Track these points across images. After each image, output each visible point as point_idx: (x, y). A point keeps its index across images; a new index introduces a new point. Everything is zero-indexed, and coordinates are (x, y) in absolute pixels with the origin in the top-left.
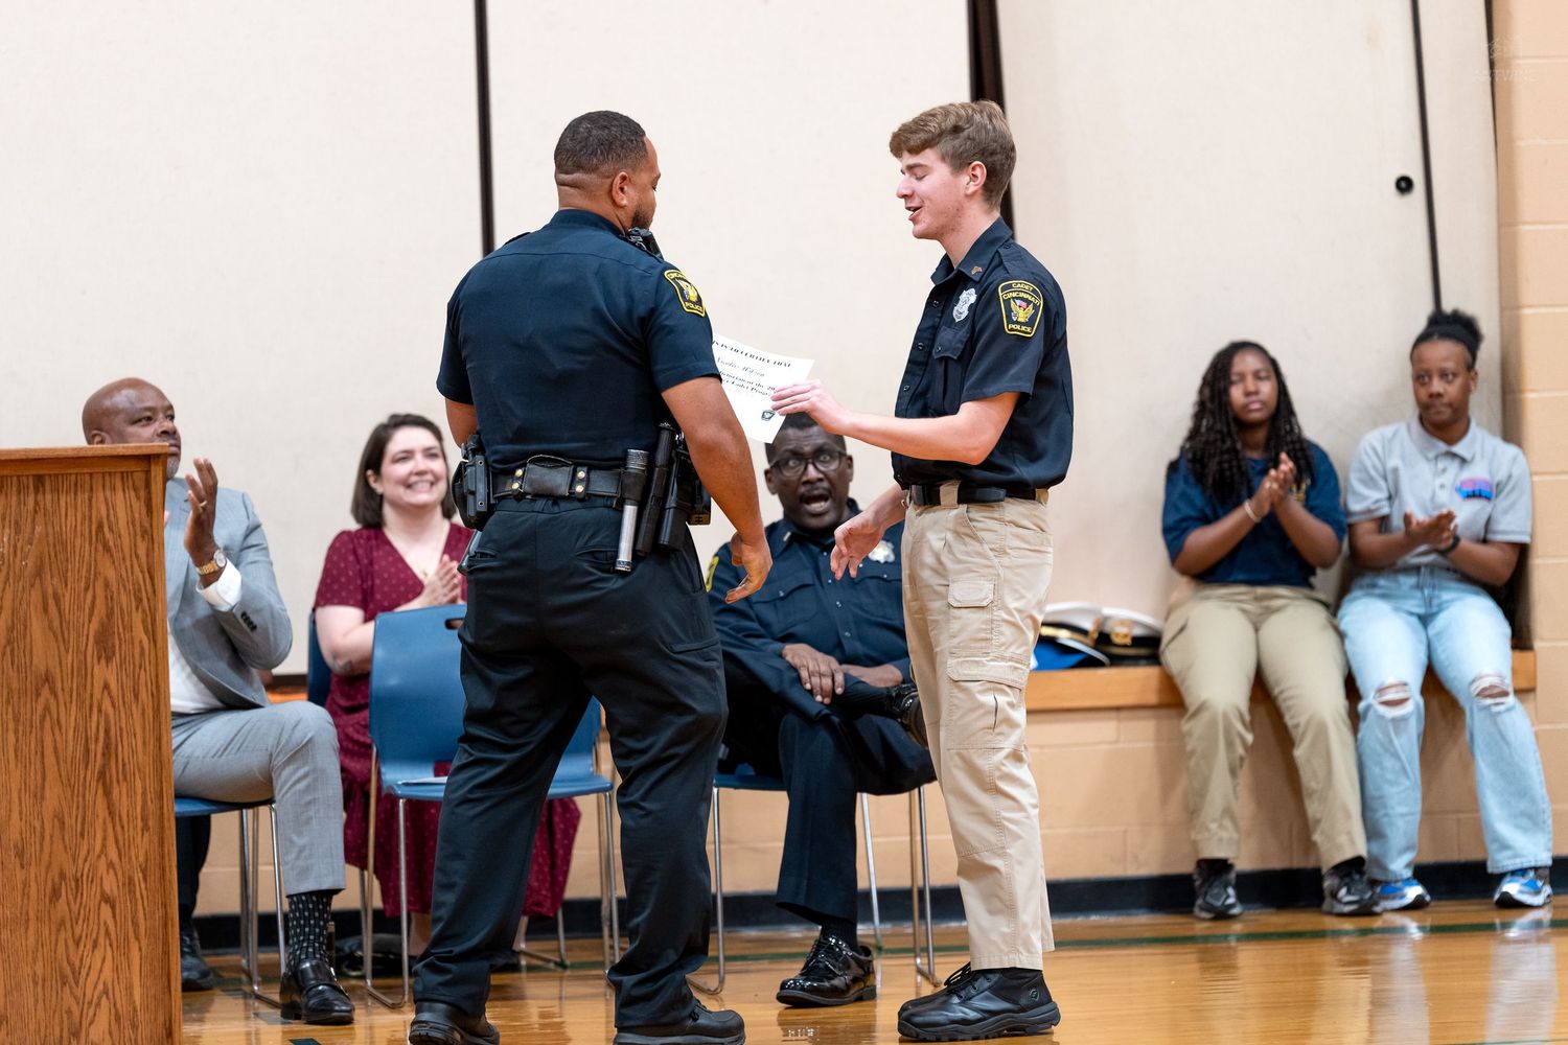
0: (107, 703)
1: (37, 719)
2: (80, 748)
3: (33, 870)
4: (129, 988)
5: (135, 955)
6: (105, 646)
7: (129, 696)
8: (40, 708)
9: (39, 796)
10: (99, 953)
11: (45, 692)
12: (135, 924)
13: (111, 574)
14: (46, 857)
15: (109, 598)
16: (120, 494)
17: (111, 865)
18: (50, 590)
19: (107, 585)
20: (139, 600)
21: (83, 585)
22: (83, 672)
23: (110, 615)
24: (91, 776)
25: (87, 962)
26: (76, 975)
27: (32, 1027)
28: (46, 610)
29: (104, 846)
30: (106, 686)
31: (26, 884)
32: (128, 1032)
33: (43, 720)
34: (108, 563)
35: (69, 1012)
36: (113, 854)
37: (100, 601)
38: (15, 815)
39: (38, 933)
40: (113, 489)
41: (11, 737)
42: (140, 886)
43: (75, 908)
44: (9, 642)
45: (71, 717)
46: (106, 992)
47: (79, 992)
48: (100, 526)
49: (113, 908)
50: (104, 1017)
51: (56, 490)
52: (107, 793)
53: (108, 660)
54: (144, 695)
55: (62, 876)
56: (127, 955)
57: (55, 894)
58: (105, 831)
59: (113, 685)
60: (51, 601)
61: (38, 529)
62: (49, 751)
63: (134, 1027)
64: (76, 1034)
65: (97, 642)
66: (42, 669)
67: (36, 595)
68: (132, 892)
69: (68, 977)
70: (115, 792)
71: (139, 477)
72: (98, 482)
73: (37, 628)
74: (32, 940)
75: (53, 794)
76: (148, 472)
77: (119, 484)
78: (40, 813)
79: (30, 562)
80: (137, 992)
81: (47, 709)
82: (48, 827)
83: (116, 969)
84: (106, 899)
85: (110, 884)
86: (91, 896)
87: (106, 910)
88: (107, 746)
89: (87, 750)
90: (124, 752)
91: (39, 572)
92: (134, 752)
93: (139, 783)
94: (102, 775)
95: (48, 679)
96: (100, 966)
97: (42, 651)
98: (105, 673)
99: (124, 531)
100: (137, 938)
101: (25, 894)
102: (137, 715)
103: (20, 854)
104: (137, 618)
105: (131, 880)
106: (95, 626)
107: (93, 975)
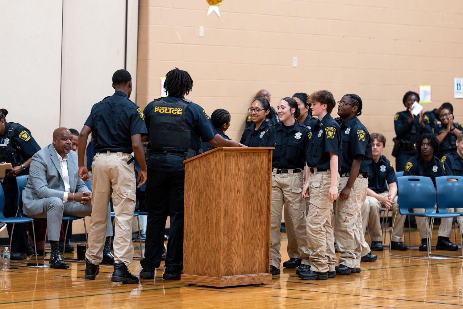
0: (261, 199)
1: (251, 202)
3: (249, 233)
4: (261, 257)
5: (262, 250)
7: (264, 198)
9: (251, 218)
11: (253, 197)
12: (263, 244)
13: (262, 173)
14: (251, 231)
15: (262, 178)
17: (260, 232)
18: (254, 176)
19: (262, 175)
21: (259, 175)
22: (258, 193)
23: (262, 181)
24: (258, 214)
25: (256, 252)
26: (254, 254)
27: (248, 265)
28: (253, 180)
29: (259, 228)
30: (261, 196)
31: (248, 236)
32: (261, 266)
33: (252, 203)
34: (262, 170)
35: (253, 262)
36: (260, 230)
37: (261, 179)
38: (247, 222)
39: (250, 246)
40: (263, 156)
41: (248, 206)
42: (263, 236)
43: (255, 241)
44: (248, 186)
45: (256, 202)
46: (258, 258)
47: (254, 258)
48: (261, 163)
49: (260, 241)
51: (256, 156)
52: (260, 218)
53: (261, 191)
55: (253, 234)
56: (261, 250)
57: (252, 238)
58: (259, 225)
59: (262, 196)
60: (254, 178)
61: (253, 163)
62: (253, 209)
64: (254, 267)
65: (260, 187)
66: (252, 192)
67: (252, 178)
68: (262, 238)
69: (253, 255)
70: (261, 217)
72: (261, 154)
73: (252, 183)
74: (248, 248)
78: (251, 222)
79: (252, 170)
82: (252, 224)
83: (260, 254)
84: (259, 239)
85: (260, 236)
86: (257, 238)
87: (259, 241)
88: (260, 208)
89: (258, 209)
90: (262, 209)
91: (253, 173)
92: (264, 209)
93: (264, 216)
94: (259, 214)
95: (253, 194)
97: (252, 189)
98: (261, 193)
99: (265, 165)
101: (248, 238)
103: (248, 230)
105: (262, 235)
106: (260, 183)
107: (257, 254)
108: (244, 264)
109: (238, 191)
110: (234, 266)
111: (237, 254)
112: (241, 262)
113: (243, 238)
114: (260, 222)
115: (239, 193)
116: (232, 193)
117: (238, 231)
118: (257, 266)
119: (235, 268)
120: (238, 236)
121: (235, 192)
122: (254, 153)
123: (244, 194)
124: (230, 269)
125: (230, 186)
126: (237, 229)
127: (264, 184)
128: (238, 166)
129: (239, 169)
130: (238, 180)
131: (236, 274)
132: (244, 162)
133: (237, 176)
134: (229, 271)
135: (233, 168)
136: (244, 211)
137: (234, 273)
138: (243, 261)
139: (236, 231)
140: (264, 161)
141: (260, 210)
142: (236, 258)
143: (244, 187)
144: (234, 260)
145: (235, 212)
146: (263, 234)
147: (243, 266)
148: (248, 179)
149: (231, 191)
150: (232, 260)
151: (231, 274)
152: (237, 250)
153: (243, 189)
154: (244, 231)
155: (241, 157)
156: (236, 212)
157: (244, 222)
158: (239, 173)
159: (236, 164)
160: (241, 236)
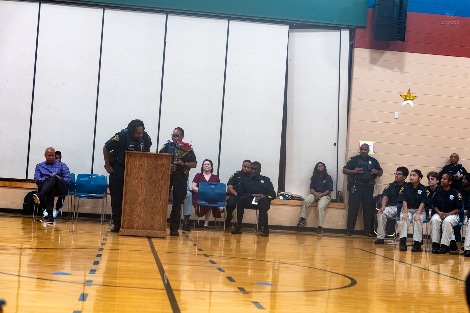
2: (158, 191)
3: (150, 205)
4: (161, 221)
6: (162, 178)
7: (164, 185)
8: (153, 185)
9: (152, 196)
10: (157, 216)
11: (154, 183)
12: (162, 213)
13: (164, 169)
14: (152, 204)
16: (166, 160)
17: (160, 206)
18: (156, 170)
19: (163, 171)
20: (167, 173)
23: (163, 174)
27: (148, 225)
31: (149, 207)
33: (153, 186)
35: (153, 223)
36: (160, 204)
38: (149, 198)
39: (150, 213)
41: (149, 189)
43: (155, 210)
44: (150, 176)
45: (157, 187)
46: (158, 221)
47: (154, 221)
48: (163, 164)
50: (157, 224)
51: (158, 158)
52: (160, 197)
53: (162, 180)
54: (166, 185)
55: (154, 206)
56: (161, 217)
57: (153, 208)
59: (163, 183)
60: (156, 172)
61: (155, 163)
62: (154, 191)
63: (161, 226)
64: (153, 226)
67: (154, 171)
68: (162, 209)
69: (153, 219)
71: (169, 158)
72: (163, 158)
73: (154, 175)
75: (154, 196)
76: (170, 157)
77: (166, 158)
78: (152, 198)
80: (161, 222)
81: (154, 185)
82: (153, 200)
84: (159, 210)
85: (160, 208)
87: (159, 211)
91: (155, 168)
94: (160, 194)
95: (154, 182)
96: (157, 218)
97: (154, 179)
98: (162, 182)
99: (166, 164)
100: (162, 215)
102: (165, 188)
103: (149, 203)
104: (166, 175)
106: (161, 175)
107: (156, 219)
108: (144, 223)
109: (141, 178)
110: (136, 223)
111: (138, 216)
112: (142, 222)
113: (145, 207)
114: (161, 199)
115: (142, 180)
116: (135, 179)
117: (140, 203)
118: (156, 226)
119: (136, 225)
120: (139, 205)
121: (138, 178)
122: (156, 157)
123: (146, 181)
124: (131, 225)
125: (134, 175)
126: (139, 201)
127: (165, 176)
128: (142, 163)
129: (142, 165)
130: (141, 171)
131: (137, 229)
132: (147, 162)
133: (140, 169)
134: (130, 226)
135: (137, 164)
136: (146, 191)
137: (136, 228)
138: (144, 222)
139: (139, 203)
140: (166, 162)
141: (161, 192)
142: (137, 219)
143: (146, 176)
144: (136, 220)
145: (137, 190)
146: (163, 207)
147: (144, 224)
148: (151, 172)
149: (134, 178)
150: (134, 219)
151: (133, 228)
152: (138, 215)
153: (145, 178)
154: (145, 203)
155: (144, 159)
156: (139, 191)
157: (145, 198)
158: (143, 168)
159: (140, 162)
160: (142, 207)
